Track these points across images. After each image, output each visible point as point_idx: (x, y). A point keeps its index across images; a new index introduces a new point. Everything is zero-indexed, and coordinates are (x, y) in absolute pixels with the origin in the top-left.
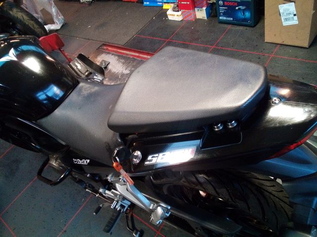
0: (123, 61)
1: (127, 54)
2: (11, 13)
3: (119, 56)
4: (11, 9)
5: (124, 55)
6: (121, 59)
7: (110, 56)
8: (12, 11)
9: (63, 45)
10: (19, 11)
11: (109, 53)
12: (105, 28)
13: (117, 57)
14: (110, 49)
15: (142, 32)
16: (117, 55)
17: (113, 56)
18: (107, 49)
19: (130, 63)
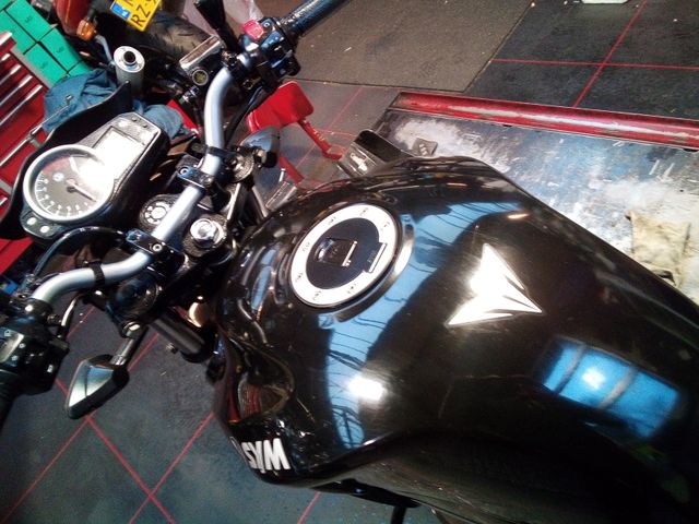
0: (476, 137)
1: (483, 117)
2: (167, 39)
3: (459, 124)
4: (166, 31)
5: (474, 120)
6: (470, 131)
7: (432, 124)
8: (169, 35)
9: (310, 110)
10: (185, 32)
11: (425, 118)
12: (392, 49)
13: (454, 128)
14: (424, 104)
15: (508, 49)
16: (453, 122)
17: (441, 126)
18: (416, 107)
19: (500, 140)
